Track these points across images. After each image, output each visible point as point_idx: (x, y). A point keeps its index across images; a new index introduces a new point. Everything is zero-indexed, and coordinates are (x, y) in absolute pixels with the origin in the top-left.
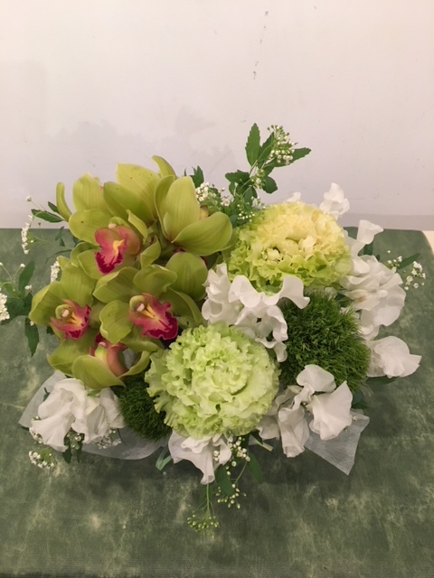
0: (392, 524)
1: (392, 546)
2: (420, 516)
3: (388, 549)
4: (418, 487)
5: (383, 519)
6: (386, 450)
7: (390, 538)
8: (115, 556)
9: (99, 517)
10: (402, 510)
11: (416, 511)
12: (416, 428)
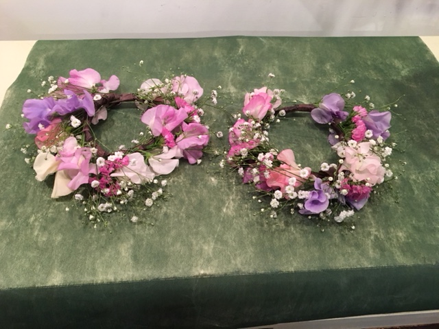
0: (414, 180)
1: (416, 192)
2: (432, 176)
3: (414, 193)
4: (428, 161)
5: (408, 178)
6: (403, 142)
7: (414, 188)
8: (231, 198)
9: (215, 179)
10: (419, 173)
11: (428, 174)
12: (422, 130)
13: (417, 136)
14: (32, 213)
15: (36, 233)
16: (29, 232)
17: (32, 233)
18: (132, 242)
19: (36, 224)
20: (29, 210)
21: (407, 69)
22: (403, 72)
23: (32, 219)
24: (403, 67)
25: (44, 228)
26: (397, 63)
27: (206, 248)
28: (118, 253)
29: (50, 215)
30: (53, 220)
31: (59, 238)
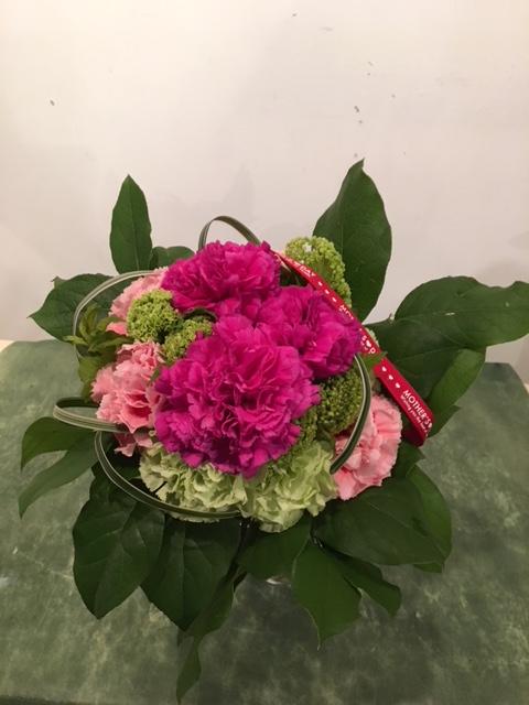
13: (506, 663)
21: (516, 514)
22: (508, 520)
24: (510, 509)
26: (502, 499)
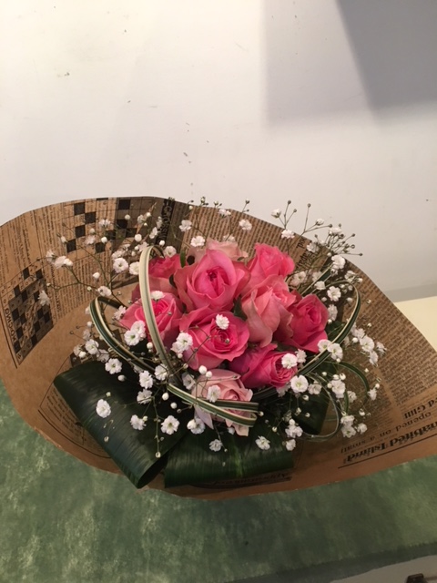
14: (11, 491)
15: (15, 507)
16: (9, 507)
17: (12, 507)
18: (92, 503)
19: (15, 499)
20: (8, 489)
23: (11, 496)
25: (21, 502)
27: (153, 501)
28: (82, 514)
29: (25, 491)
30: (28, 494)
31: (34, 508)
